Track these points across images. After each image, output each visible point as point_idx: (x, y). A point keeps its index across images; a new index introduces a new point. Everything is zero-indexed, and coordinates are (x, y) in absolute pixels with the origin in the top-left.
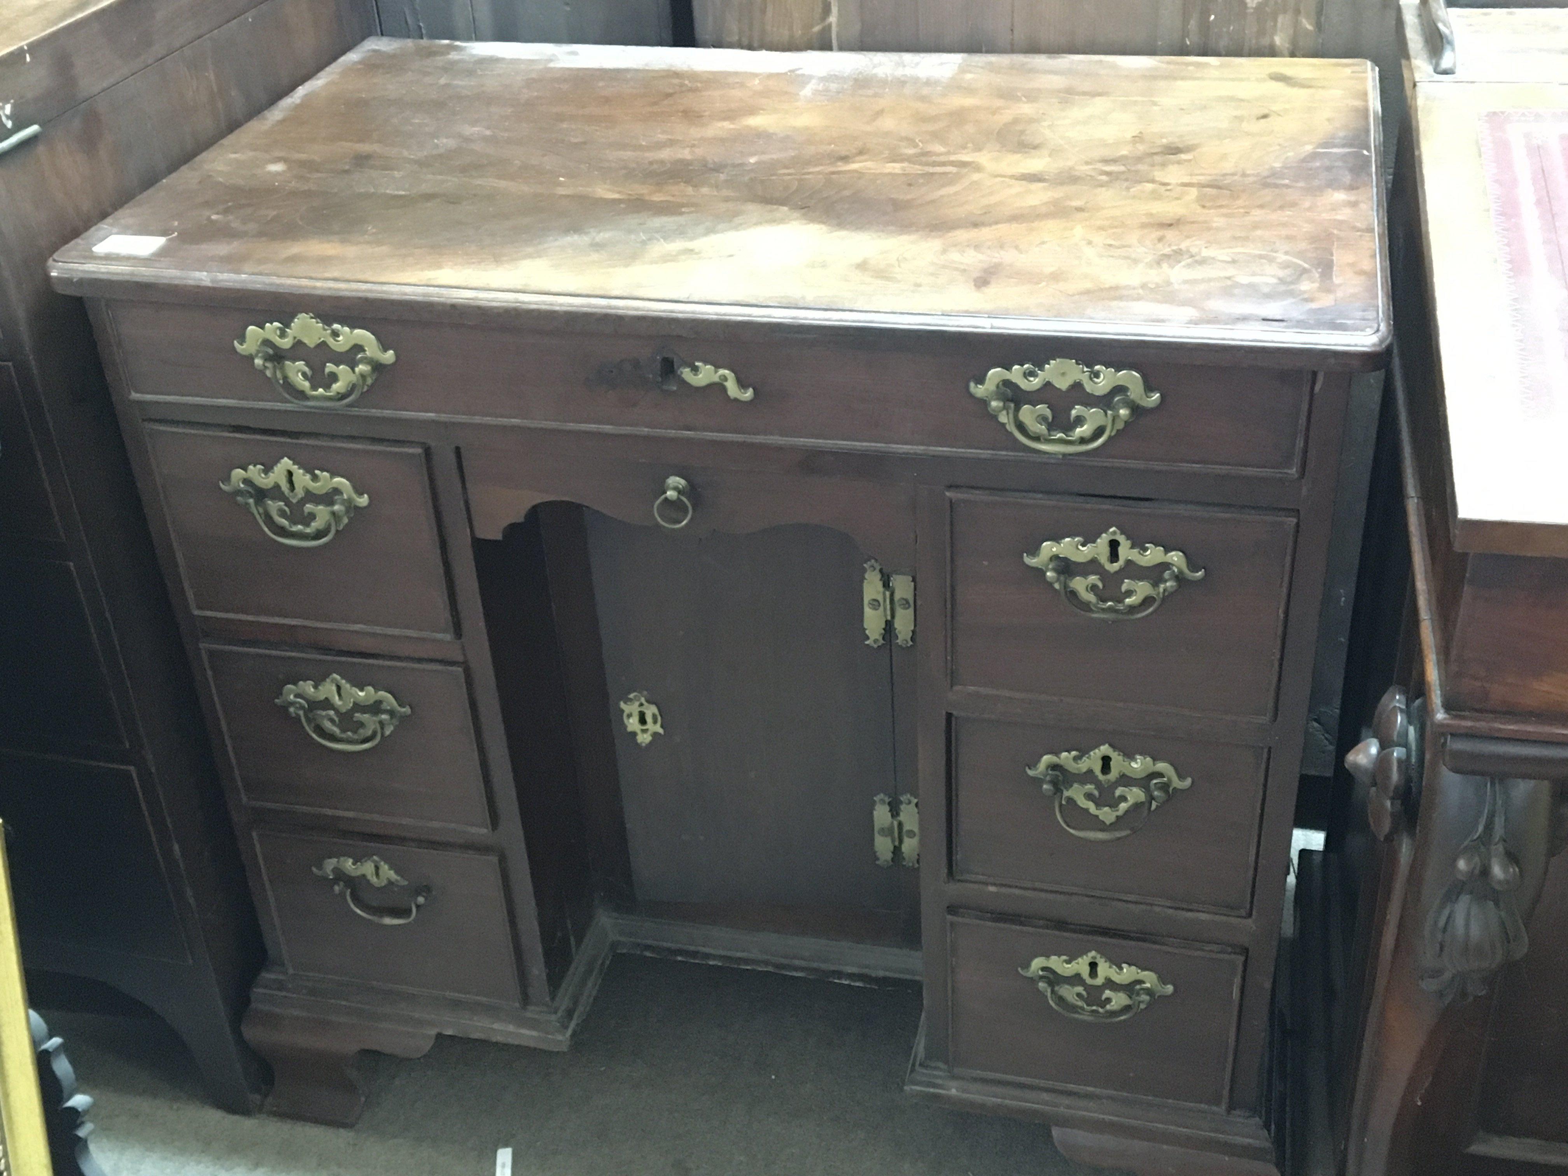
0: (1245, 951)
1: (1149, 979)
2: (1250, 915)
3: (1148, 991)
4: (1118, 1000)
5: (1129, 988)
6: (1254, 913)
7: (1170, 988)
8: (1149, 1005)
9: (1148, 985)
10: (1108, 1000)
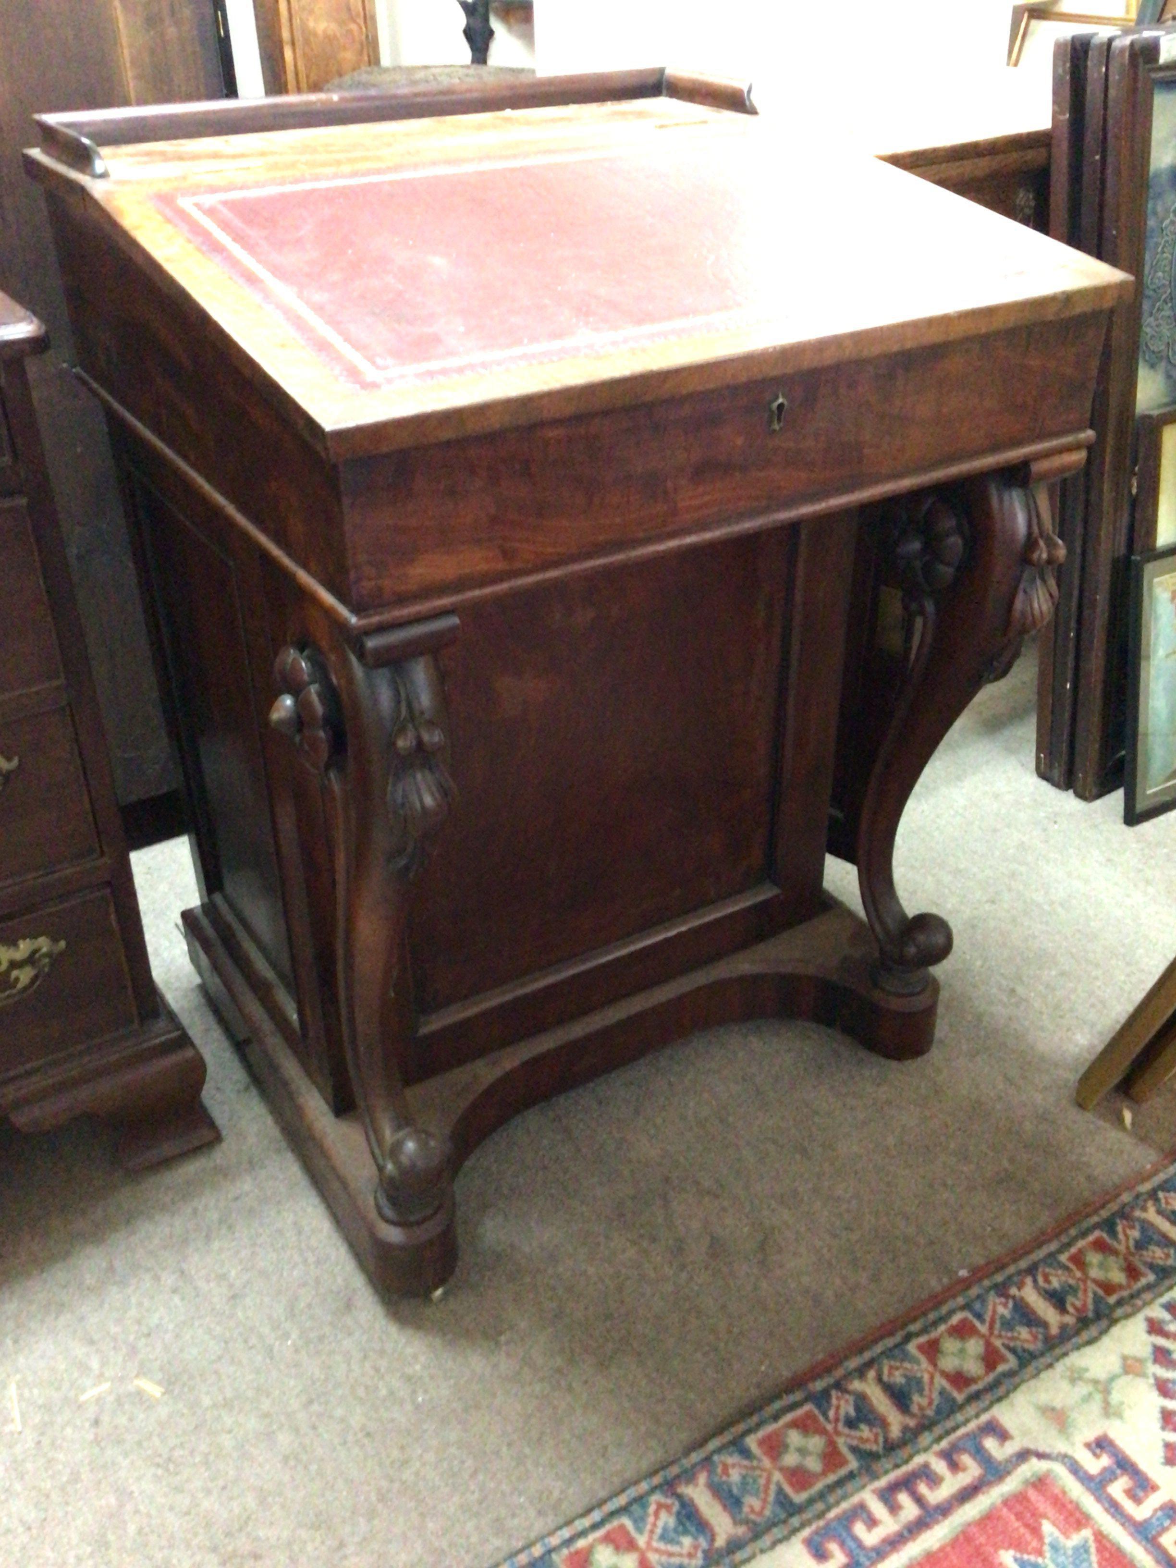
0: (109, 883)
1: (43, 944)
2: (102, 854)
3: (49, 955)
4: (24, 976)
5: (31, 960)
6: (105, 849)
7: (62, 944)
8: (52, 965)
9: (44, 950)
10: (17, 979)
